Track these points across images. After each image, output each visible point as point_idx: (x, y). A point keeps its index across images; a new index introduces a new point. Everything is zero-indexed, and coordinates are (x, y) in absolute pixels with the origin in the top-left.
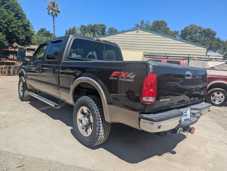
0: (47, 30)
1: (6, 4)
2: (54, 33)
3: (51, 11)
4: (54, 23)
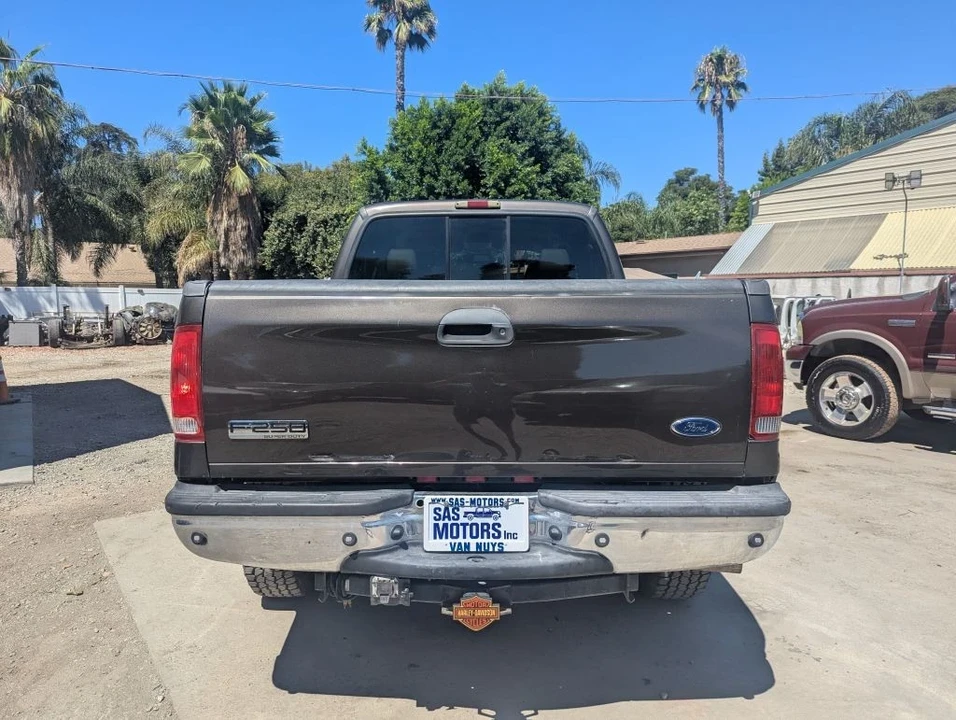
0: (700, 173)
1: (508, 123)
2: (722, 178)
3: (708, 96)
4: (720, 138)
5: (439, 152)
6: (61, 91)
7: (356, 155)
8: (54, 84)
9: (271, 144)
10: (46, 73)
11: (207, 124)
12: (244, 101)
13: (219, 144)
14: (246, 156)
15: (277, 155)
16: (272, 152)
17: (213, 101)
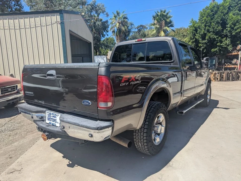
5: (212, 19)
6: (128, 20)
7: (190, 24)
8: (127, 18)
9: (171, 24)
10: (125, 16)
11: (156, 22)
12: (165, 14)
13: (158, 26)
14: (165, 28)
15: (173, 27)
16: (172, 26)
17: (158, 15)
